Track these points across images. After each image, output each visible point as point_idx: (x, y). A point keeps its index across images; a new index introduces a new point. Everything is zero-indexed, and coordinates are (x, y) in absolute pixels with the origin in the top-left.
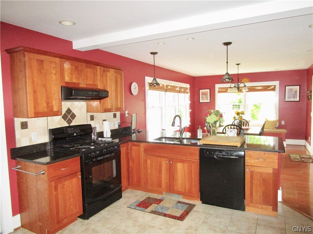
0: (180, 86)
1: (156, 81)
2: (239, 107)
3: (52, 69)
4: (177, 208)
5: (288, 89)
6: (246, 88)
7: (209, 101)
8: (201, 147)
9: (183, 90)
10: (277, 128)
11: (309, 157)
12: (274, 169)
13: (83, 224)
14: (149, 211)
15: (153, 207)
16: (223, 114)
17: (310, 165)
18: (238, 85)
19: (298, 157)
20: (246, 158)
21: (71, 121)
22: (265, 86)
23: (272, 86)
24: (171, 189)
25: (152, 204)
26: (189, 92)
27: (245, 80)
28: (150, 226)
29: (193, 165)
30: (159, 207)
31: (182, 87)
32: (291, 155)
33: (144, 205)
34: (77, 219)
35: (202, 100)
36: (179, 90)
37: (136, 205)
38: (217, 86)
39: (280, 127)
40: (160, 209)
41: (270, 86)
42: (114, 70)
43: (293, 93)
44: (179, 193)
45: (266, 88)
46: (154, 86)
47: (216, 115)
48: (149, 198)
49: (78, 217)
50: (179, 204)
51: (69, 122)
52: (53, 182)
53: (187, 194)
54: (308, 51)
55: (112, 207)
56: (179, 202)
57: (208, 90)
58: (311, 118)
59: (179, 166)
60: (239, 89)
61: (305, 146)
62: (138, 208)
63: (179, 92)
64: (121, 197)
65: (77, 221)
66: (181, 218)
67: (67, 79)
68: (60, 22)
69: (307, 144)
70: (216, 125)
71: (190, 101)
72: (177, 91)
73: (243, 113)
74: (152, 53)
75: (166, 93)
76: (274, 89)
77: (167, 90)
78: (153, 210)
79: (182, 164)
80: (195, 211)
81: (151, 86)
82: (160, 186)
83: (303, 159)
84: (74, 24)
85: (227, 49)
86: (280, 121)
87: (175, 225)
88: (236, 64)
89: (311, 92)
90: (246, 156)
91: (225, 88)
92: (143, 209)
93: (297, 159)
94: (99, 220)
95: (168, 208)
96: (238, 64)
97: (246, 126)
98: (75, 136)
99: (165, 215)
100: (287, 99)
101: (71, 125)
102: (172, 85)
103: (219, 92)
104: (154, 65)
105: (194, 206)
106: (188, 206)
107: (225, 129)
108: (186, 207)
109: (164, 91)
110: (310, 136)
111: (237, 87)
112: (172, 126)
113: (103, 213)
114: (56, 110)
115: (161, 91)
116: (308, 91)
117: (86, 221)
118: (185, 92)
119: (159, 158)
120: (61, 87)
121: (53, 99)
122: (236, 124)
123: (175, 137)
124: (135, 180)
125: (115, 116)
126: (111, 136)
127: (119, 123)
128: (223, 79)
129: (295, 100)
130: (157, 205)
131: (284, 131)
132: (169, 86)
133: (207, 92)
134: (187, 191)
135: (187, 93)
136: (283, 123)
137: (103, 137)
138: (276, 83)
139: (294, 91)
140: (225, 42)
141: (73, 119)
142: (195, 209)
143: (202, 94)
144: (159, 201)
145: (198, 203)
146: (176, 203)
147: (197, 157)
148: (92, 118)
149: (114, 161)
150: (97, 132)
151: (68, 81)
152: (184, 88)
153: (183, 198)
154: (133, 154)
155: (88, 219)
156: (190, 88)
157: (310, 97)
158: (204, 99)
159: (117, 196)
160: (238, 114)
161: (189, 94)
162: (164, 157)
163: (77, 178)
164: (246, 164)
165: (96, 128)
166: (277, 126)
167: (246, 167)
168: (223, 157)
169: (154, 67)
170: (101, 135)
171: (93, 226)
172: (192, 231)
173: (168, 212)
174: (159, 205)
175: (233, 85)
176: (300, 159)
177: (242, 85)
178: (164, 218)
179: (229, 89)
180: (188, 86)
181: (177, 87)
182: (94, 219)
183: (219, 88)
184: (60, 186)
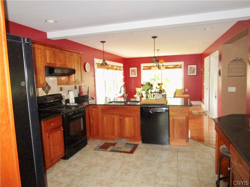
0: (117, 65)
1: (105, 62)
2: (155, 81)
3: (39, 53)
4: (127, 147)
5: (190, 67)
6: (164, 66)
7: (136, 76)
8: (141, 106)
9: (118, 68)
10: (183, 94)
11: (203, 112)
12: (186, 117)
13: (66, 162)
14: (109, 151)
15: (111, 148)
16: (153, 84)
17: (204, 117)
18: (158, 64)
19: (197, 112)
20: (170, 111)
21: (48, 92)
22: (175, 65)
23: (179, 65)
24: (121, 136)
25: (110, 146)
26: (123, 69)
27: (161, 61)
28: (112, 159)
29: (136, 118)
30: (115, 148)
31: (118, 66)
32: (193, 112)
33: (104, 147)
34: (60, 160)
35: (132, 75)
36: (116, 68)
37: (98, 148)
38: (143, 65)
39: (185, 93)
40: (116, 149)
41: (178, 65)
42: (76, 54)
43: (193, 70)
44: (127, 138)
45: (175, 67)
46: (104, 65)
47: (149, 85)
48: (106, 143)
49: (61, 159)
50: (128, 145)
51: (47, 92)
52: (47, 133)
53: (132, 138)
54: (203, 43)
55: (82, 151)
56: (127, 144)
57: (136, 68)
58: (204, 86)
59: (127, 119)
60: (159, 67)
61: (200, 105)
62: (101, 150)
63: (116, 69)
64: (86, 144)
65: (60, 161)
66: (132, 152)
67: (48, 61)
68: (46, 21)
69: (202, 104)
70: (148, 91)
71: (124, 76)
72: (115, 69)
73: (162, 84)
74: (101, 42)
75: (108, 70)
76: (180, 67)
77: (109, 69)
78: (112, 149)
79: (129, 118)
80: (139, 148)
81: (102, 65)
82: (114, 134)
83: (200, 113)
84: (56, 21)
85: (154, 41)
86: (185, 89)
87: (129, 156)
88: (157, 50)
89: (204, 69)
90: (170, 110)
91: (148, 66)
92: (105, 150)
93: (196, 113)
94: (76, 159)
95: (121, 148)
96: (158, 50)
97: (163, 93)
98: (52, 102)
99: (121, 152)
100: (189, 74)
101: (48, 94)
102: (112, 64)
103: (144, 69)
104: (103, 51)
105: (137, 145)
106: (133, 146)
107: (151, 95)
108: (132, 146)
109: (106, 69)
110: (203, 98)
111: (158, 66)
112: (120, 93)
113: (78, 155)
114: (42, 83)
115: (105, 69)
116: (201, 68)
117: (67, 161)
118: (120, 70)
119: (113, 115)
120: (45, 67)
121: (40, 75)
122: (158, 92)
123: (121, 101)
124: (95, 132)
125: (76, 88)
126: (75, 102)
127: (78, 93)
128: (152, 61)
129: (193, 74)
130: (113, 147)
131: (187, 96)
132: (110, 65)
133: (135, 69)
134: (132, 136)
135: (121, 70)
136: (187, 90)
137: (69, 103)
138: (182, 63)
139: (193, 68)
140: (153, 36)
141: (49, 90)
142: (138, 146)
143: (131, 71)
144: (114, 145)
145: (140, 143)
146: (125, 144)
147: (139, 113)
148: (61, 89)
149: (82, 119)
150: (65, 99)
151: (48, 62)
152: (119, 66)
153: (129, 141)
154: (93, 114)
155: (68, 159)
156: (123, 66)
157: (203, 73)
158: (133, 74)
159: (84, 144)
160: (159, 84)
161: (123, 71)
162: (116, 114)
163: (61, 131)
164: (170, 115)
165: (64, 96)
166: (183, 93)
167: (170, 117)
168: (155, 112)
169: (104, 52)
170: (68, 101)
171: (73, 163)
172: (140, 158)
173: (122, 150)
174: (115, 146)
175: (155, 64)
176: (198, 113)
177: (160, 64)
178: (120, 153)
179: (152, 67)
180: (122, 65)
181: (115, 66)
182: (73, 159)
183: (144, 66)
184: (51, 136)
